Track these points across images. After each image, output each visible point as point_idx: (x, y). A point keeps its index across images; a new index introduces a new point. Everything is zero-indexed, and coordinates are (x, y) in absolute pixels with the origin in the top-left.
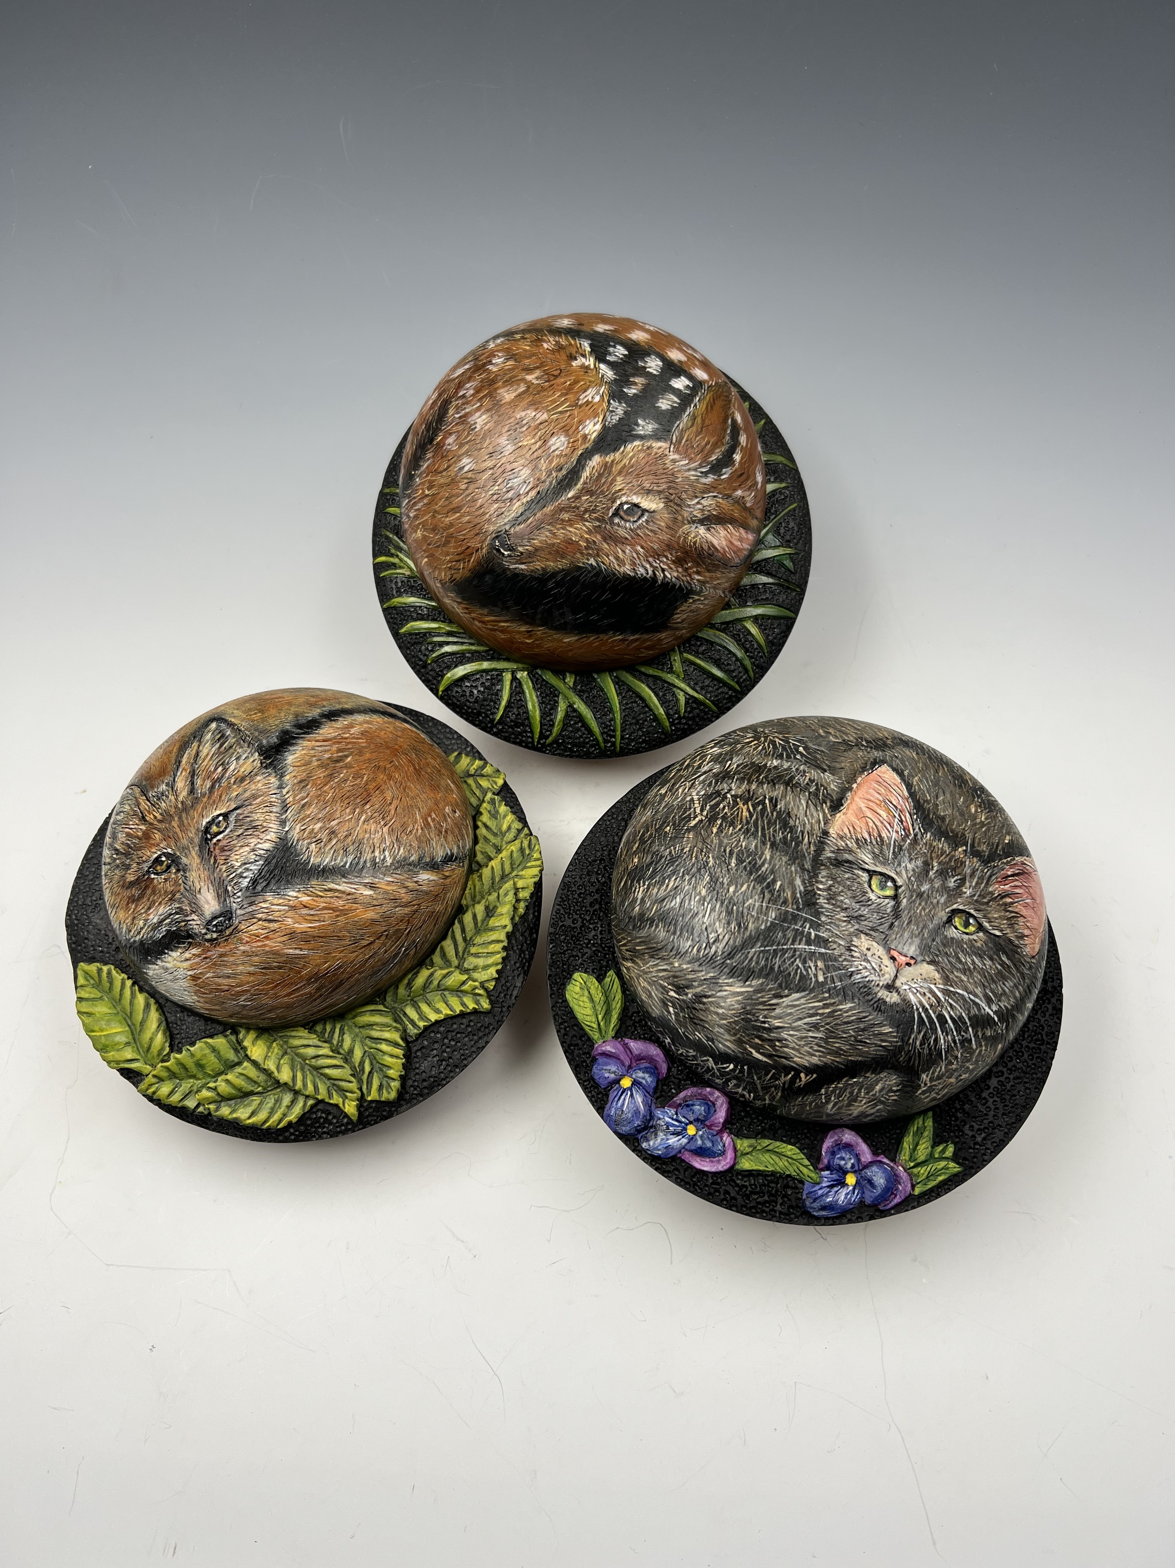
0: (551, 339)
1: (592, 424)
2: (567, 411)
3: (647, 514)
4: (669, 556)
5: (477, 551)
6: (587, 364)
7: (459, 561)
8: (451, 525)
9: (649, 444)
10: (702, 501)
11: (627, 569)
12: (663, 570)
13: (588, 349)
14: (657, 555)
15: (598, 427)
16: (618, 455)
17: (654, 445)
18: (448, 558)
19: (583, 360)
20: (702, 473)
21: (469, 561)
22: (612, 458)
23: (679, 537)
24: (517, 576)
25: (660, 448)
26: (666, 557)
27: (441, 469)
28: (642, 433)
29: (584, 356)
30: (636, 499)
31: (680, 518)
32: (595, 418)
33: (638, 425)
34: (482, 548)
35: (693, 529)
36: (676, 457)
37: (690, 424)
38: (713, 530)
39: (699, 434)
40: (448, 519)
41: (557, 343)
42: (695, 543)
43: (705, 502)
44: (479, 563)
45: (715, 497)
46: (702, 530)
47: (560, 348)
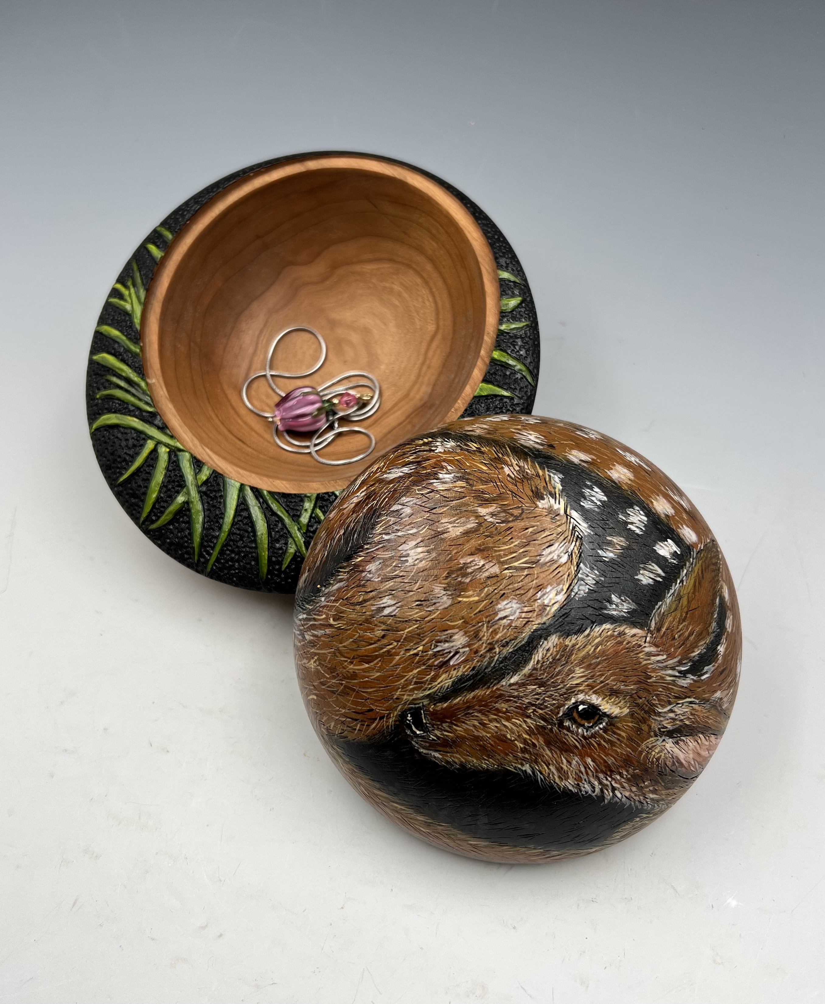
0: (515, 462)
1: (554, 592)
2: (524, 569)
3: (606, 719)
4: (625, 773)
5: (382, 718)
6: (556, 506)
7: (356, 720)
8: (354, 676)
9: (622, 629)
10: (676, 709)
11: (569, 784)
12: (614, 789)
13: (559, 486)
14: (609, 771)
15: (561, 598)
16: (581, 638)
17: (627, 631)
18: (344, 711)
19: (552, 501)
20: (680, 672)
21: (368, 726)
22: (573, 641)
23: (641, 753)
24: (426, 761)
25: (634, 635)
26: (621, 774)
27: (354, 600)
28: (614, 613)
29: (553, 495)
30: (595, 700)
31: (645, 727)
32: (558, 584)
33: (610, 602)
34: (388, 717)
35: (658, 743)
36: (653, 649)
37: (674, 606)
38: (681, 743)
39: (684, 620)
40: (351, 666)
41: (522, 470)
42: (658, 760)
43: (678, 710)
44: (381, 731)
45: (691, 703)
46: (669, 744)
47: (525, 478)
